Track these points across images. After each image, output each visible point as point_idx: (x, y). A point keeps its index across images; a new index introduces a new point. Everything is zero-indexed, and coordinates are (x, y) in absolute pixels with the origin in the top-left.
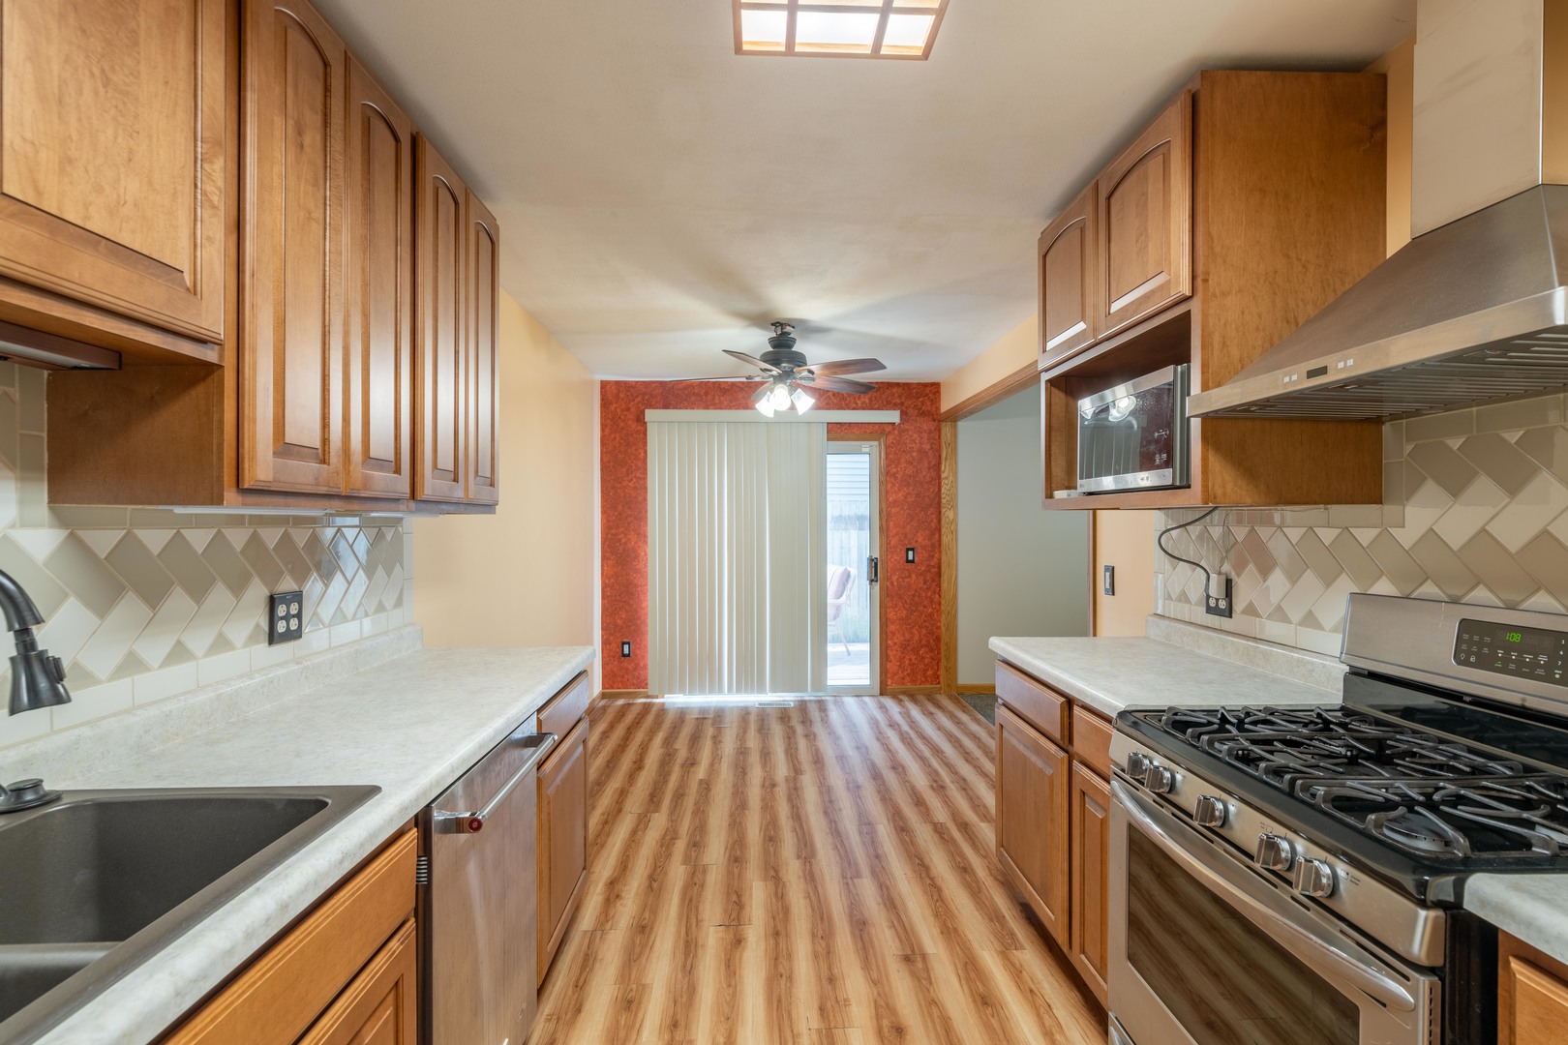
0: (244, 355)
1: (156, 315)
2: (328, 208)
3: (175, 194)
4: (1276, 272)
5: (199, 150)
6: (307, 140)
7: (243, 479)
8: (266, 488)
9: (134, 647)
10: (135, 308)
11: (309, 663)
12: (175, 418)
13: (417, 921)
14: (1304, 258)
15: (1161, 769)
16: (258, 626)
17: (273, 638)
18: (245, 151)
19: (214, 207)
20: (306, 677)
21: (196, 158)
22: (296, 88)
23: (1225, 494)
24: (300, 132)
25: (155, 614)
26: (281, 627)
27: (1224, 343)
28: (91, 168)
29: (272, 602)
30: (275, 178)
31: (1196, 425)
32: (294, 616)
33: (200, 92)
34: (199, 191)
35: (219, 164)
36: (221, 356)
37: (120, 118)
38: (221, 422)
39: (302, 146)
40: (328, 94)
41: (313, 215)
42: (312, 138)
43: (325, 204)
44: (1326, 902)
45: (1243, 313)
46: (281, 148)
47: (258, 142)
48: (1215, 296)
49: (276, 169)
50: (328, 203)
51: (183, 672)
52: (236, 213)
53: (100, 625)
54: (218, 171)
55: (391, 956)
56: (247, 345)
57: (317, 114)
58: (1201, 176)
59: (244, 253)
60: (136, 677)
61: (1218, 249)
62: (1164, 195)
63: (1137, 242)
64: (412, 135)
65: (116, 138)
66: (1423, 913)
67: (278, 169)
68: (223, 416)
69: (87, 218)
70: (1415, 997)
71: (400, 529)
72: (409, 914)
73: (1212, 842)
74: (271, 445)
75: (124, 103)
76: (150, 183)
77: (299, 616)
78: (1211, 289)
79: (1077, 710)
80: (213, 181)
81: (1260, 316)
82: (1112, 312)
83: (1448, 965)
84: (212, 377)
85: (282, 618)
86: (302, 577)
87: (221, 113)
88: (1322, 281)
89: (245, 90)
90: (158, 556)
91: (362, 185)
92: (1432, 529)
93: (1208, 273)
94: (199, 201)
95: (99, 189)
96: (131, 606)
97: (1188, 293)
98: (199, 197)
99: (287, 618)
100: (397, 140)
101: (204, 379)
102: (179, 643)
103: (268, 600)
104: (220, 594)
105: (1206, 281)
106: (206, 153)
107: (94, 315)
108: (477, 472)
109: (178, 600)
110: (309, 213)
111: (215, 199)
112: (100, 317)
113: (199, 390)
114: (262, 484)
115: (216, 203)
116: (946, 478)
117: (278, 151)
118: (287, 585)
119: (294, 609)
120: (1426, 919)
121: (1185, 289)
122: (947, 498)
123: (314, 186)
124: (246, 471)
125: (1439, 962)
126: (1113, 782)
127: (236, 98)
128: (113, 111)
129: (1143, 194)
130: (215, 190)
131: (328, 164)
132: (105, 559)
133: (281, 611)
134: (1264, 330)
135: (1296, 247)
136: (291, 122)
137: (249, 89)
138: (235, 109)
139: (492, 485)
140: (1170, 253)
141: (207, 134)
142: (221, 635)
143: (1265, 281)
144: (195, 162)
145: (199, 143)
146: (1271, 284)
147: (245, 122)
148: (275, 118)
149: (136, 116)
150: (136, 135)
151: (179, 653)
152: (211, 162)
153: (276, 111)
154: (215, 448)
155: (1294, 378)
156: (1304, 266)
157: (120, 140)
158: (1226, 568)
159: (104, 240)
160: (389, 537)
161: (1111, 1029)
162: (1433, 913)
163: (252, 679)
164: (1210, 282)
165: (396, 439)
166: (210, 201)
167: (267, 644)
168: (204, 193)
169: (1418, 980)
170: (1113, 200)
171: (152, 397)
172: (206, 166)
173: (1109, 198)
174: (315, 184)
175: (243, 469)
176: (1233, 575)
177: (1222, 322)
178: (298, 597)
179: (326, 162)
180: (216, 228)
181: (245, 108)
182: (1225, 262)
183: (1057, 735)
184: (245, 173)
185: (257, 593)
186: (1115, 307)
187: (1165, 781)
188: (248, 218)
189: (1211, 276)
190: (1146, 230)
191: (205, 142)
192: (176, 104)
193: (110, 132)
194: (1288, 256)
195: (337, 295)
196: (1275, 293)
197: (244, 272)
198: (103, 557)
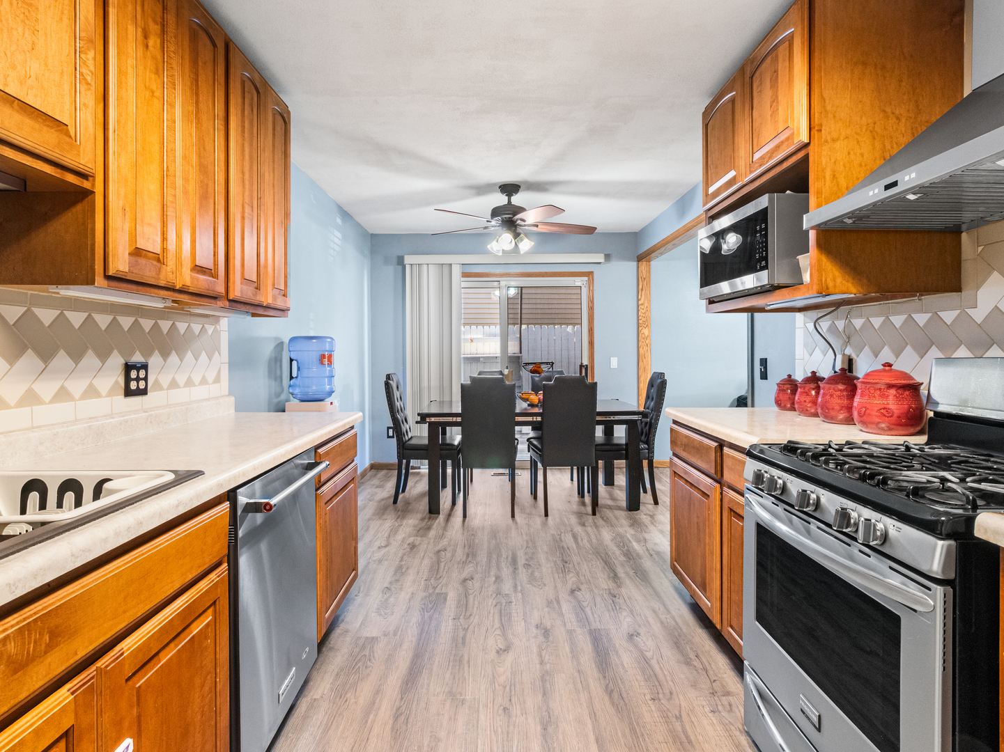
0: (108, 185)
1: (50, 152)
2: (165, 90)
3: (62, 73)
4: (875, 123)
5: (78, 45)
6: (151, 43)
7: (108, 269)
8: (124, 277)
9: (33, 386)
10: (37, 146)
11: (153, 412)
12: (62, 227)
13: (229, 565)
14: (897, 112)
15: (776, 477)
16: (117, 382)
17: (128, 393)
18: (108, 48)
19: (88, 84)
20: (151, 422)
21: (76, 50)
22: (143, 6)
23: (835, 286)
24: (146, 37)
25: (46, 366)
26: (133, 385)
27: (834, 176)
28: (8, 53)
29: (128, 368)
30: (129, 68)
31: (812, 235)
32: (142, 379)
33: (78, 6)
34: (78, 72)
35: (91, 54)
36: (93, 185)
37: (26, 21)
38: (93, 230)
39: (147, 46)
40: (165, 11)
41: (155, 94)
42: (154, 41)
43: (164, 87)
44: (880, 548)
45: (849, 153)
46: (133, 47)
47: (118, 42)
48: (827, 141)
49: (129, 61)
50: (165, 86)
51: (64, 408)
52: (102, 90)
53: (10, 369)
54: (91, 58)
55: (210, 583)
56: (110, 179)
57: (157, 25)
58: (817, 54)
59: (108, 116)
60: (33, 407)
61: (829, 107)
62: (789, 70)
63: (771, 107)
64: (225, 43)
65: (24, 34)
66: (940, 543)
67: (131, 62)
68: (95, 226)
69: (6, 85)
70: (935, 602)
71: (218, 327)
72: (224, 557)
73: (810, 523)
74: (127, 247)
75: (29, 11)
76: (46, 65)
77: (146, 379)
78: (824, 137)
79: (726, 450)
80: (87, 66)
81: (862, 155)
82: (754, 160)
83: (957, 578)
84: (87, 199)
85: (134, 380)
86: (148, 353)
87: (92, 21)
88: (912, 129)
89: (108, 7)
90: (49, 327)
91: (189, 76)
92: (996, 306)
93: (821, 125)
94: (78, 79)
95: (14, 67)
96: (29, 360)
97: (806, 140)
98: (78, 76)
99: (138, 379)
100: (214, 45)
101: (82, 199)
102: (62, 387)
103: (123, 366)
104: (90, 359)
105: (820, 131)
106: (83, 47)
107: (10, 150)
108: (274, 285)
109: (62, 359)
110: (153, 92)
111: (89, 78)
112: (14, 151)
113: (79, 208)
114: (121, 273)
115: (89, 81)
116: (642, 304)
117: (132, 48)
118: (137, 358)
119: (142, 374)
120: (943, 546)
121: (804, 138)
122: (643, 319)
123: (156, 74)
124: (111, 264)
125: (952, 576)
126: (747, 495)
127: (102, 11)
128: (22, 16)
129: (775, 72)
130: (89, 73)
131: (166, 60)
132: (14, 325)
133: (133, 374)
134: (865, 166)
135: (891, 104)
136: (139, 30)
137: (111, 6)
138: (102, 19)
139: (285, 295)
140: (793, 112)
141: (83, 34)
142: (91, 386)
143: (866, 130)
144: (75, 53)
145: (78, 40)
146: (871, 132)
147: (108, 28)
148: (129, 26)
149: (37, 20)
150: (37, 32)
151: (62, 395)
152: (86, 53)
153: (129, 22)
154: (89, 246)
155: (876, 191)
156: (898, 118)
157: (26, 35)
158: (848, 351)
159: (17, 101)
160: (210, 332)
161: (746, 673)
162: (946, 543)
163: (113, 418)
164: (823, 131)
165: (214, 255)
166: (85, 79)
167: (123, 396)
168: (81, 74)
169: (936, 589)
170: (754, 78)
171: (46, 213)
172: (82, 56)
173: (752, 78)
174: (157, 72)
175: (108, 262)
176: (854, 356)
177: (833, 161)
178: (145, 367)
179: (164, 58)
180: (89, 99)
181: (108, 18)
182: (834, 117)
183: (712, 471)
184: (108, 63)
185: (116, 361)
186: (757, 156)
187: (778, 486)
188: (110, 93)
189: (823, 128)
190: (777, 97)
191: (82, 40)
192: (62, 13)
193: (20, 30)
194: (884, 111)
195: (172, 150)
196: (874, 138)
197: (108, 129)
198: (12, 324)
